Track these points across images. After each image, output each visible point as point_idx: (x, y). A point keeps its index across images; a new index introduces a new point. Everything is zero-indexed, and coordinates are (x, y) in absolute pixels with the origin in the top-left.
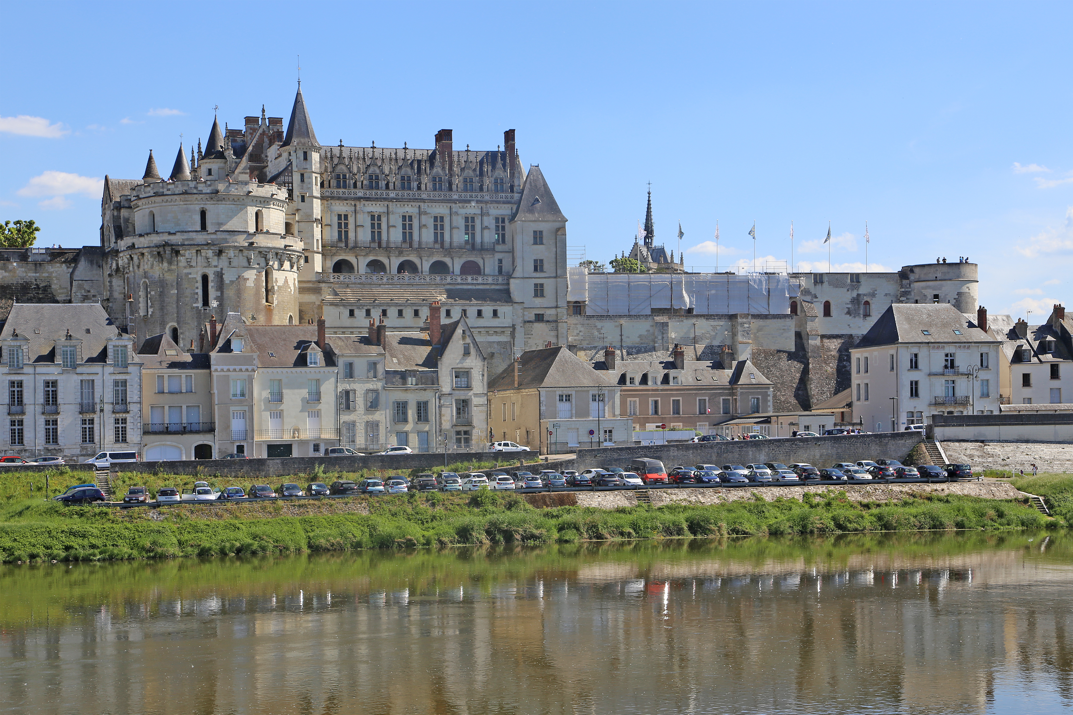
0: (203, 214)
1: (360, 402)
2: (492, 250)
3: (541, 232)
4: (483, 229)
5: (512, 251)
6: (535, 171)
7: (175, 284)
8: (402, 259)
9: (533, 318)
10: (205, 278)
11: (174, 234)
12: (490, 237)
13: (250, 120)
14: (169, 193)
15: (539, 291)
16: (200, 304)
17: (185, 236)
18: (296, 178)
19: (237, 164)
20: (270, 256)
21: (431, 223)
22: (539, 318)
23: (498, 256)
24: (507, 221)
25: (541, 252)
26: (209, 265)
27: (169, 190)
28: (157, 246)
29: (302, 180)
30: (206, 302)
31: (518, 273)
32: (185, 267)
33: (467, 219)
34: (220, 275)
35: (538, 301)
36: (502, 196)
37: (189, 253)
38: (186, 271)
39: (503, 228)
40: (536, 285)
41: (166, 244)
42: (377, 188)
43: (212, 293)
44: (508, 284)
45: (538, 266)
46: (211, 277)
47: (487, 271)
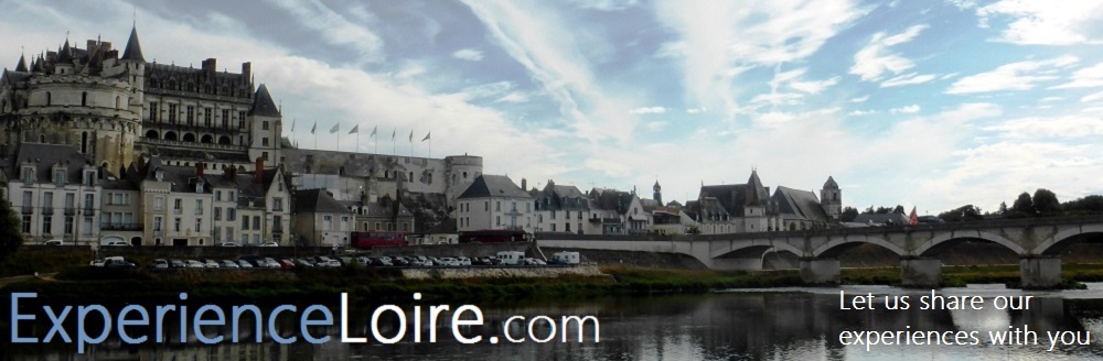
0: (84, 95)
1: (224, 214)
2: (238, 132)
3: (267, 122)
4: (232, 118)
5: (249, 133)
6: (262, 88)
7: (64, 137)
8: (187, 133)
10: (85, 135)
11: (67, 107)
12: (236, 123)
13: (90, 43)
16: (80, 152)
17: (75, 108)
18: (131, 78)
19: (82, 68)
20: (125, 124)
21: (203, 112)
23: (241, 135)
24: (246, 115)
25: (266, 134)
26: (88, 128)
28: (55, 114)
29: (135, 80)
30: (84, 150)
31: (253, 146)
32: (72, 128)
33: (224, 111)
34: (94, 134)
36: (243, 100)
37: (75, 120)
38: (72, 130)
39: (244, 118)
40: (265, 153)
41: (61, 113)
42: (174, 89)
43: (89, 145)
44: (247, 152)
45: (265, 141)
46: (89, 135)
47: (235, 143)
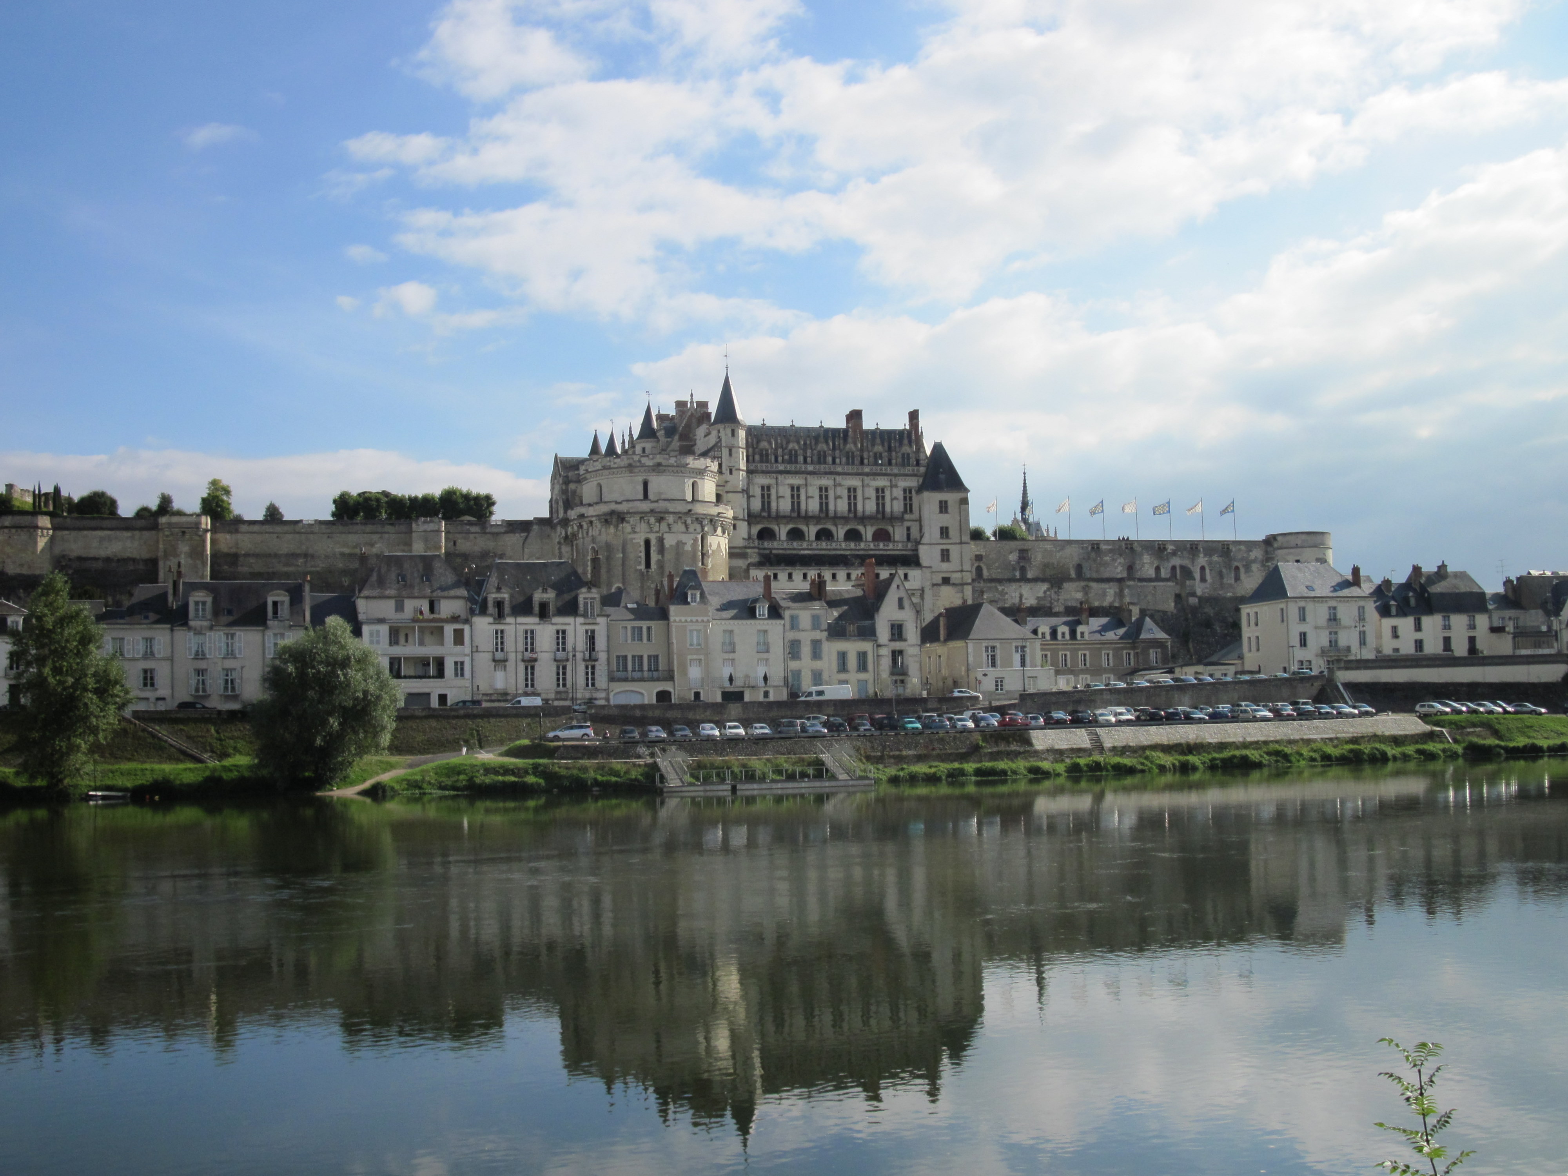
0: (646, 484)
1: (806, 650)
2: (901, 519)
3: (946, 502)
4: (892, 500)
5: (920, 520)
6: (938, 449)
7: (620, 548)
8: (819, 527)
9: (940, 581)
10: (647, 543)
11: (620, 503)
12: (898, 507)
13: (680, 404)
14: (616, 466)
15: (945, 556)
16: (642, 567)
17: (631, 504)
18: (725, 452)
19: (669, 444)
20: (706, 522)
21: (845, 493)
22: (946, 581)
23: (907, 524)
24: (913, 492)
25: (945, 520)
26: (651, 531)
27: (615, 463)
28: (605, 514)
29: (730, 454)
30: (648, 565)
31: (925, 540)
32: (630, 533)
33: (877, 490)
34: (661, 540)
35: (945, 566)
36: (908, 470)
37: (632, 520)
38: (630, 536)
39: (911, 498)
40: (942, 550)
41: (612, 513)
42: (796, 462)
43: (654, 557)
44: (917, 550)
45: (944, 532)
46: (653, 542)
47: (897, 538)
